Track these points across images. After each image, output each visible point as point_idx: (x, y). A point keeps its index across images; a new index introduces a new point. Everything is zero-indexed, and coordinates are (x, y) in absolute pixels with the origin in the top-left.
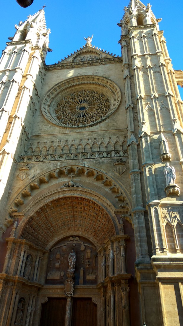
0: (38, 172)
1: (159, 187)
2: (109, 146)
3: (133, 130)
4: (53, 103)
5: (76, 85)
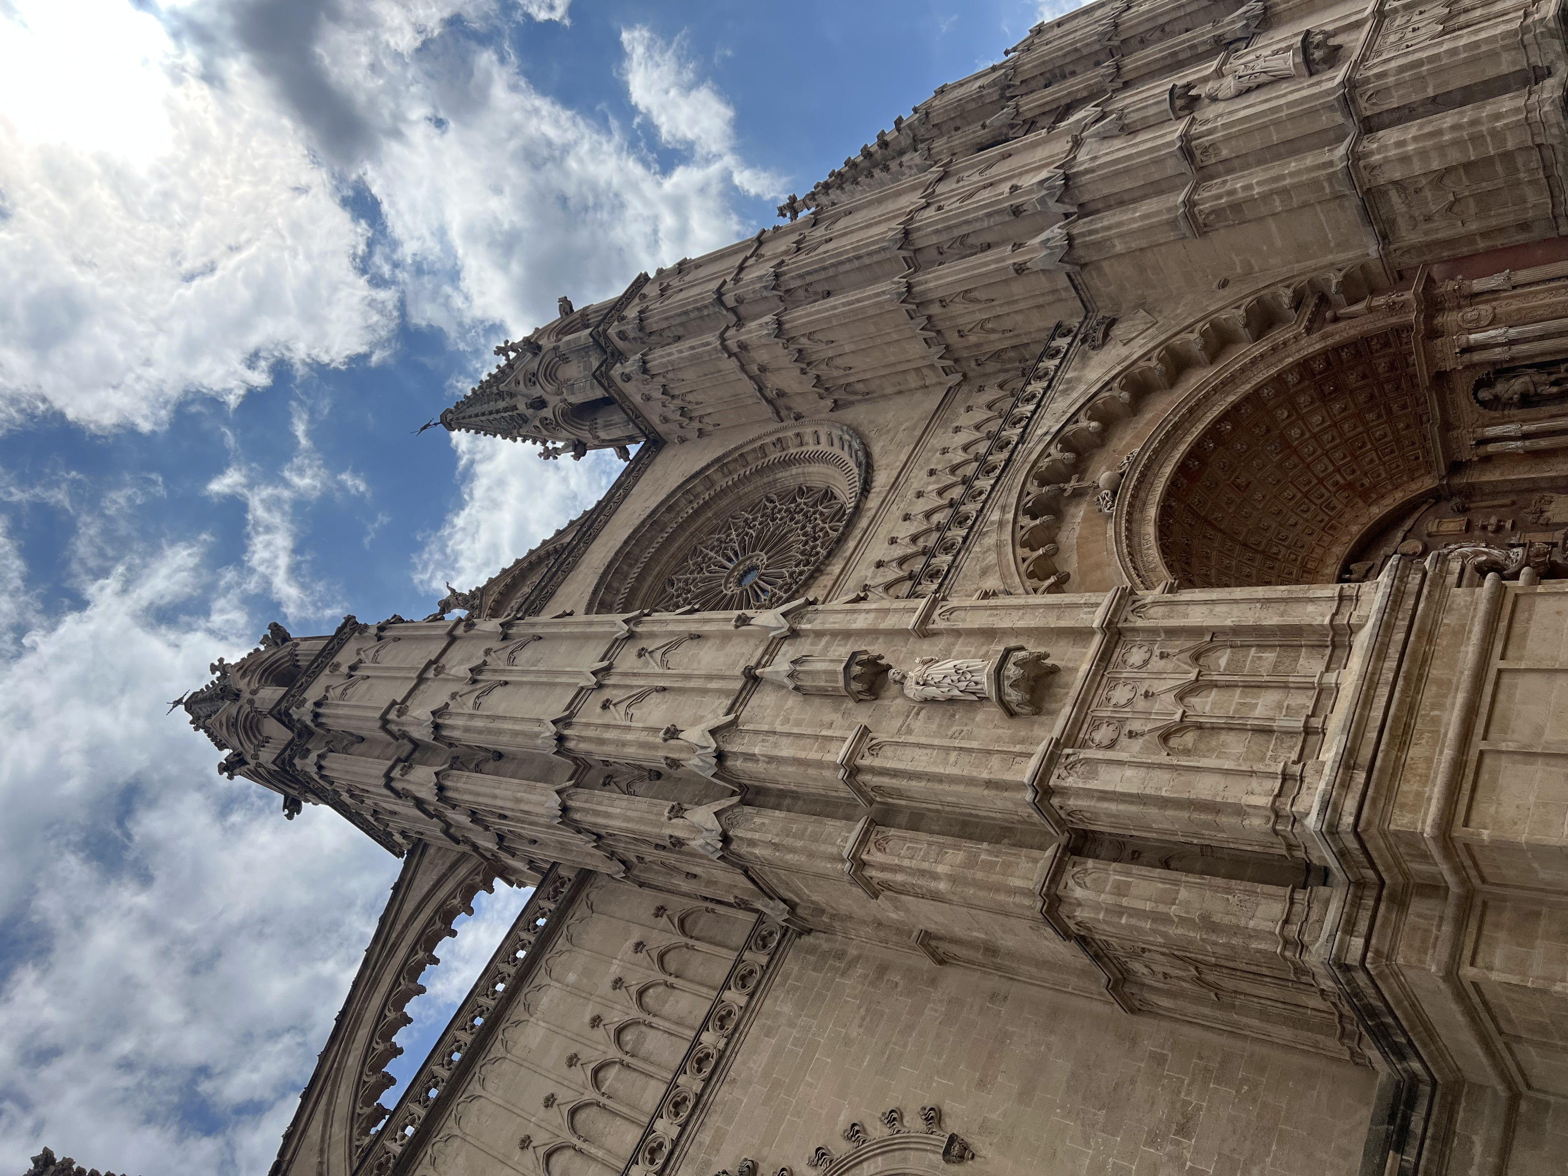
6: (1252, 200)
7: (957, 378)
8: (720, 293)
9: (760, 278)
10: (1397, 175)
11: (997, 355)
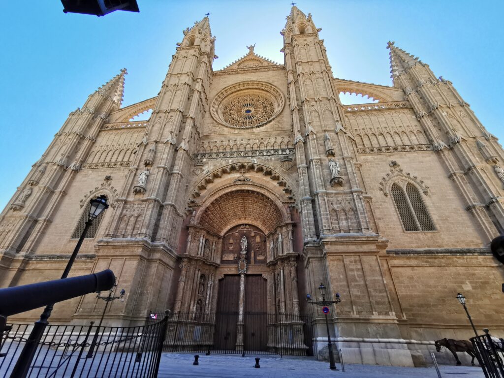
0: (212, 168)
1: (326, 179)
2: (275, 145)
3: (299, 129)
4: (221, 106)
5: (241, 90)
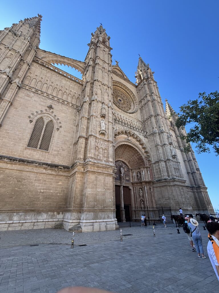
0: (117, 128)
6: (159, 151)
7: (143, 122)
8: (153, 93)
9: (155, 98)
10: (160, 164)
11: (145, 126)
